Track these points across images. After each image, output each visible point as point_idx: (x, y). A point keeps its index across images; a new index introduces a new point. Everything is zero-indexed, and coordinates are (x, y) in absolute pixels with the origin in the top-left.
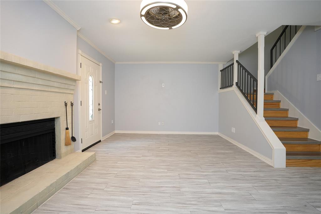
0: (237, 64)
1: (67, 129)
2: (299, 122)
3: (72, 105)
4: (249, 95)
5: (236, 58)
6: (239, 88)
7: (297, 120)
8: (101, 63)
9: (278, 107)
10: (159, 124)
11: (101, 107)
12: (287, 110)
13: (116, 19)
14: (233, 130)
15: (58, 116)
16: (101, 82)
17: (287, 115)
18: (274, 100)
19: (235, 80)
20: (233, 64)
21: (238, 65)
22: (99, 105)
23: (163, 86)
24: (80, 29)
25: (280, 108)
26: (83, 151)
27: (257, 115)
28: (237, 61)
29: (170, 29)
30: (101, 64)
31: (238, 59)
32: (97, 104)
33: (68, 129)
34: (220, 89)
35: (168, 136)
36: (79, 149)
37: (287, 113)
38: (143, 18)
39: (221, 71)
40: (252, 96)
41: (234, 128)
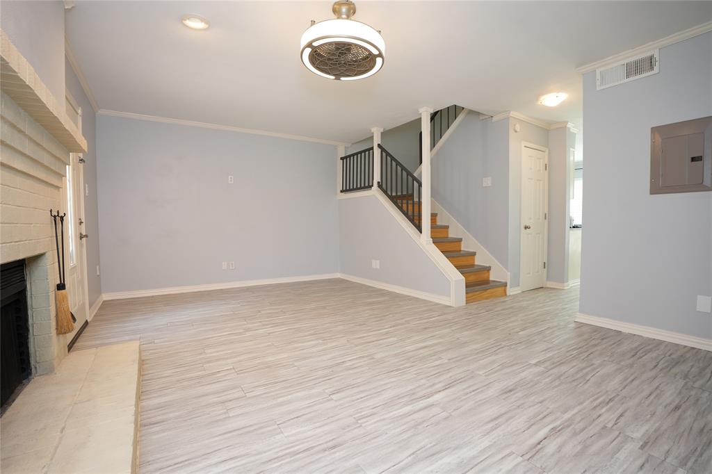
0: (380, 150)
2: (463, 244)
5: (377, 140)
6: (384, 191)
7: (460, 240)
10: (224, 265)
12: (447, 227)
13: (202, 20)
14: (376, 264)
15: (42, 252)
17: (448, 235)
18: (438, 224)
19: (377, 178)
20: (371, 149)
21: (382, 152)
23: (230, 182)
24: (73, 7)
27: (421, 236)
28: (379, 146)
29: (335, 79)
30: (80, 111)
31: (380, 143)
33: (64, 289)
34: (341, 192)
35: (248, 289)
38: (308, 50)
39: (341, 159)
41: (378, 262)
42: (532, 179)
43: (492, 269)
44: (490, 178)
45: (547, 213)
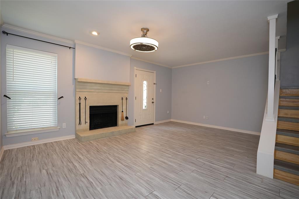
1: (122, 112)
3: (127, 99)
8: (155, 71)
11: (154, 101)
16: (154, 84)
22: (153, 99)
26: (136, 127)
32: (151, 99)
36: (133, 125)
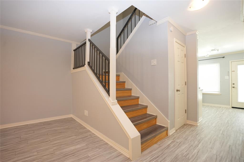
0: (89, 43)
4: (101, 76)
6: (91, 67)
9: (123, 87)
12: (131, 90)
14: (86, 113)
18: (120, 81)
19: (87, 59)
20: (85, 43)
25: (125, 88)
27: (109, 98)
28: (89, 40)
31: (90, 38)
34: (74, 69)
37: (131, 92)
39: (74, 50)
40: (104, 76)
41: (87, 112)
42: (179, 62)
43: (158, 117)
44: (156, 60)
45: (186, 81)
